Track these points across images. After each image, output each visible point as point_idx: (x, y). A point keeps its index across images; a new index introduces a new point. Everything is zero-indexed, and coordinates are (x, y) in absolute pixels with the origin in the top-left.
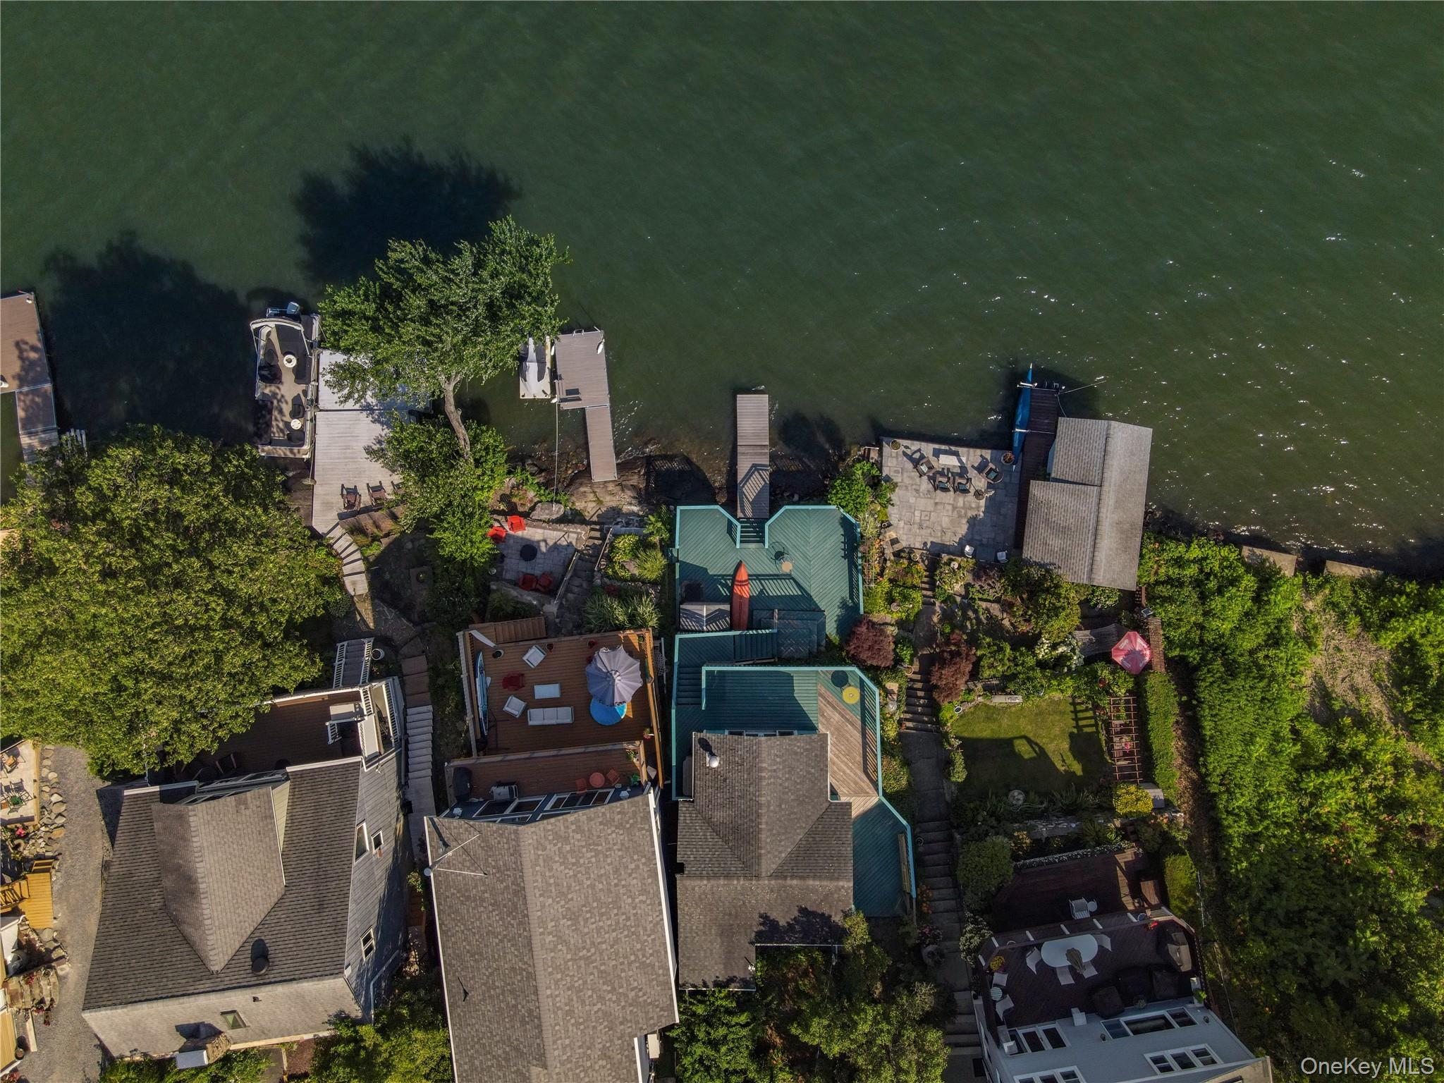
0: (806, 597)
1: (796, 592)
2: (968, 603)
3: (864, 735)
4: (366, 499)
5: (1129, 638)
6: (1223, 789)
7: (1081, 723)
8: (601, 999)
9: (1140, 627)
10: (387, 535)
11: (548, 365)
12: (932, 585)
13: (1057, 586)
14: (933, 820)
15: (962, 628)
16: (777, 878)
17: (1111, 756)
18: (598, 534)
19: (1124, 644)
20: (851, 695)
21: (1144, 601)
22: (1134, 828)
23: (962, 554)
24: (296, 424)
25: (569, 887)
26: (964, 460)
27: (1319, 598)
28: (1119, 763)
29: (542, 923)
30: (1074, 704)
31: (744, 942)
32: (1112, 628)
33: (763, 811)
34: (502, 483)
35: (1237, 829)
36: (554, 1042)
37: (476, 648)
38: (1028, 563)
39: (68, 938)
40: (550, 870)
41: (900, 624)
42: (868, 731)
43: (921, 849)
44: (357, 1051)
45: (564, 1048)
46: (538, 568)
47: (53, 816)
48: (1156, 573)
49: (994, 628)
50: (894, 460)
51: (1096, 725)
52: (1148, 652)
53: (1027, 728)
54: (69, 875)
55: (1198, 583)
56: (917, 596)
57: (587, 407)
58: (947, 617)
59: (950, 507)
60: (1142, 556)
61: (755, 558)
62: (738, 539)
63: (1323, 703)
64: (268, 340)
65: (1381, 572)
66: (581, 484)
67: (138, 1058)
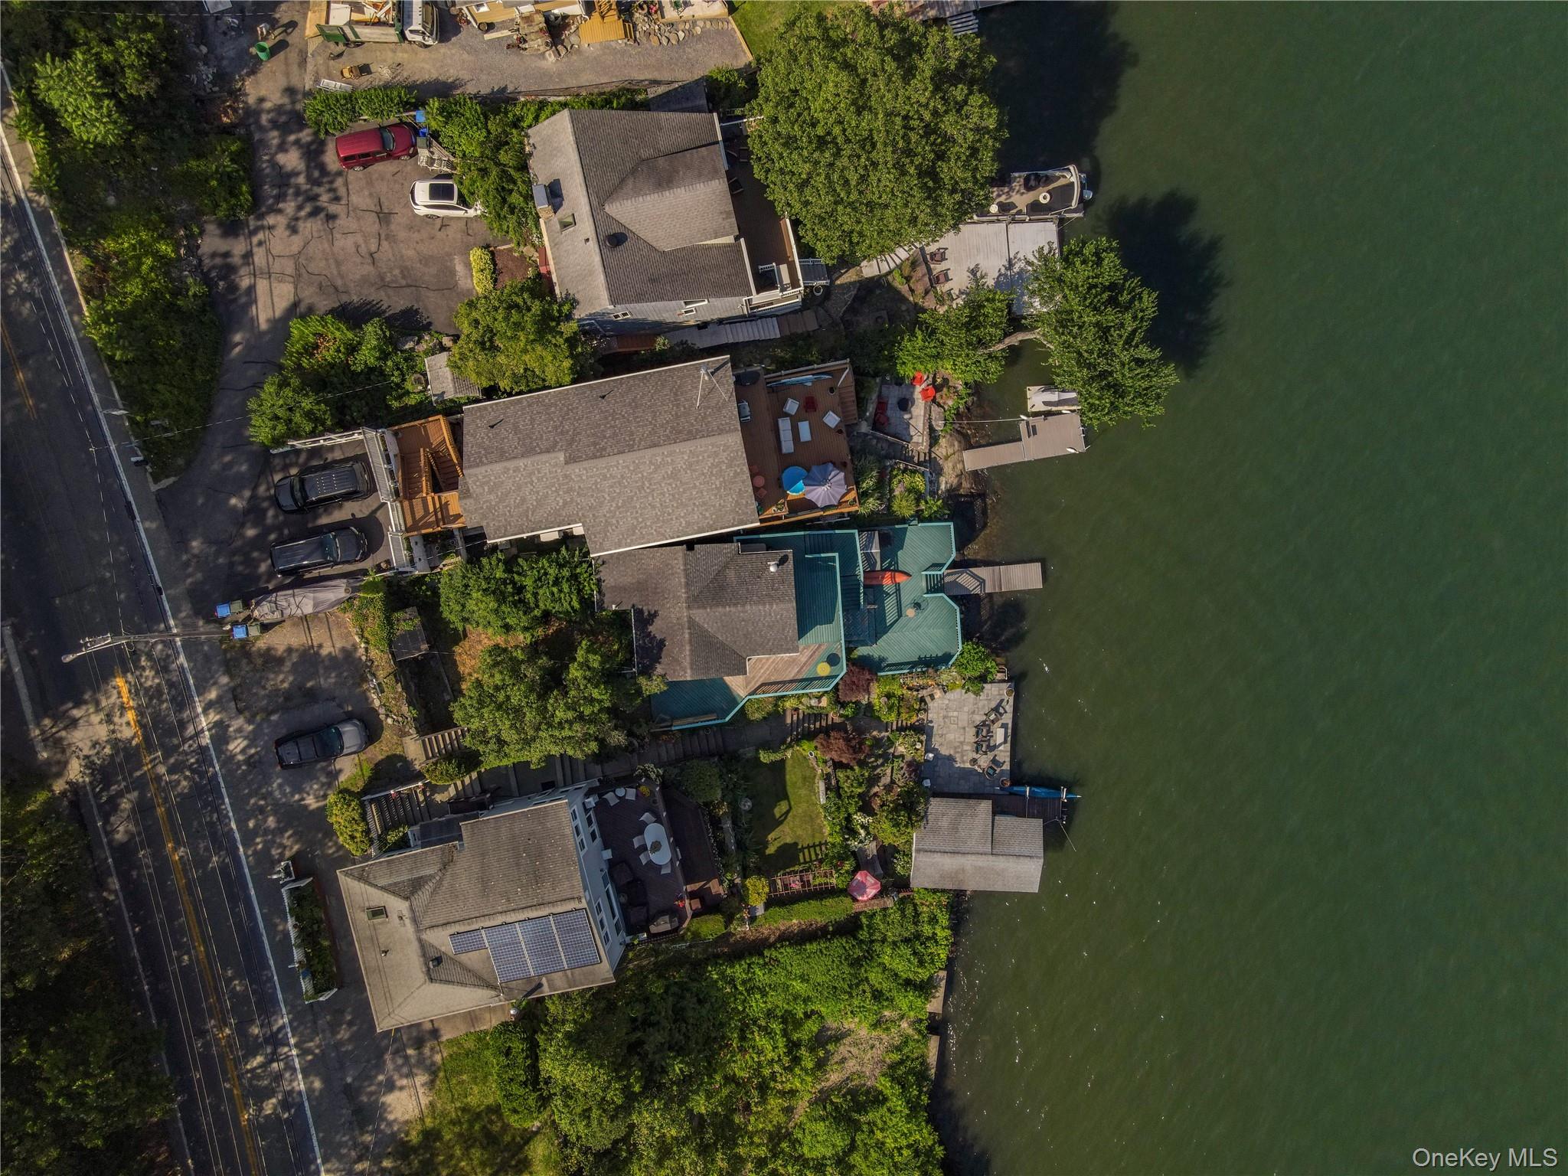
0: (885, 630)
1: (889, 621)
2: (887, 758)
3: (791, 681)
4: (937, 268)
5: (876, 883)
6: (767, 960)
7: (806, 851)
8: (613, 499)
9: (882, 893)
10: (912, 291)
11: (1054, 409)
12: (901, 729)
13: (913, 826)
14: (724, 741)
15: (869, 756)
16: (689, 622)
17: (784, 875)
18: (922, 459)
19: (871, 880)
20: (824, 669)
21: (901, 896)
22: (738, 894)
23: (927, 751)
24: (994, 209)
25: (695, 471)
26: (1001, 748)
27: (910, 1031)
28: (779, 881)
29: (670, 454)
30: (820, 844)
31: (635, 600)
32: (880, 871)
33: (739, 608)
34: (958, 378)
35: (738, 971)
36: (585, 469)
37: (835, 374)
38: (927, 802)
39: (575, 57)
40: (709, 457)
41: (870, 705)
42: (794, 685)
43: (701, 732)
44: (553, 319)
45: (579, 476)
46: (892, 412)
47: (667, 34)
48: (922, 904)
49: (873, 780)
50: (997, 692)
51: (805, 862)
52: (865, 898)
53: (799, 810)
54: (623, 53)
55: (917, 936)
56: (893, 717)
57: (1023, 442)
58: (878, 742)
59: (962, 739)
60: (935, 891)
61: (913, 587)
62: (928, 573)
63: (830, 1037)
64: (1059, 178)
65: (933, 1077)
66: (960, 442)
67: (527, 149)
